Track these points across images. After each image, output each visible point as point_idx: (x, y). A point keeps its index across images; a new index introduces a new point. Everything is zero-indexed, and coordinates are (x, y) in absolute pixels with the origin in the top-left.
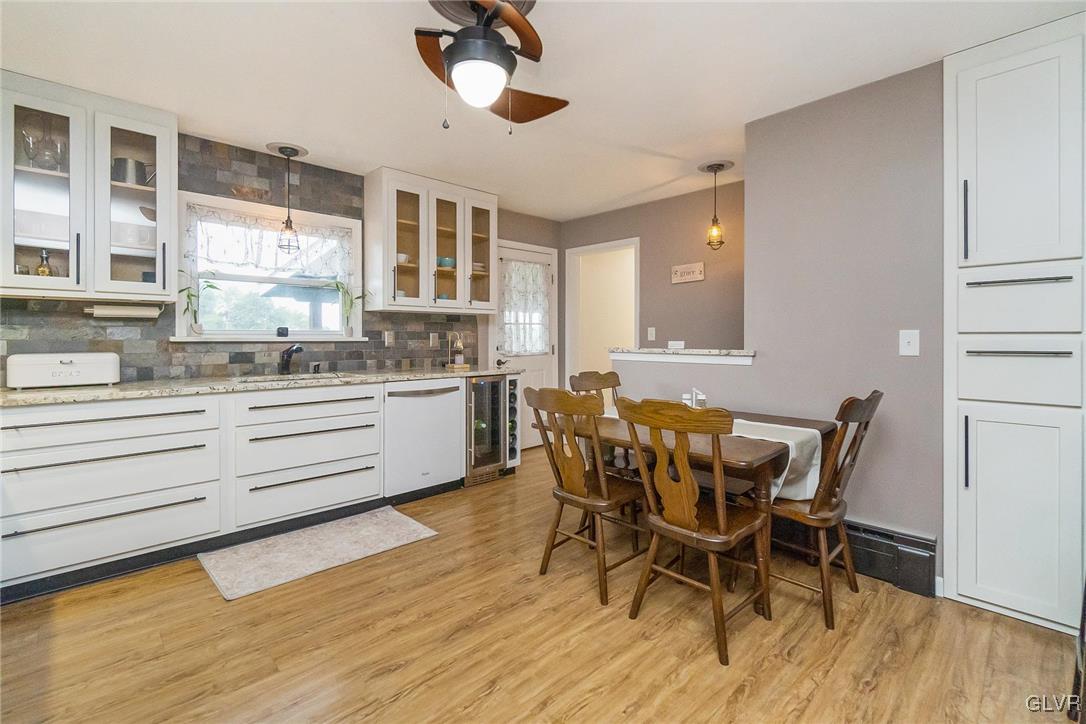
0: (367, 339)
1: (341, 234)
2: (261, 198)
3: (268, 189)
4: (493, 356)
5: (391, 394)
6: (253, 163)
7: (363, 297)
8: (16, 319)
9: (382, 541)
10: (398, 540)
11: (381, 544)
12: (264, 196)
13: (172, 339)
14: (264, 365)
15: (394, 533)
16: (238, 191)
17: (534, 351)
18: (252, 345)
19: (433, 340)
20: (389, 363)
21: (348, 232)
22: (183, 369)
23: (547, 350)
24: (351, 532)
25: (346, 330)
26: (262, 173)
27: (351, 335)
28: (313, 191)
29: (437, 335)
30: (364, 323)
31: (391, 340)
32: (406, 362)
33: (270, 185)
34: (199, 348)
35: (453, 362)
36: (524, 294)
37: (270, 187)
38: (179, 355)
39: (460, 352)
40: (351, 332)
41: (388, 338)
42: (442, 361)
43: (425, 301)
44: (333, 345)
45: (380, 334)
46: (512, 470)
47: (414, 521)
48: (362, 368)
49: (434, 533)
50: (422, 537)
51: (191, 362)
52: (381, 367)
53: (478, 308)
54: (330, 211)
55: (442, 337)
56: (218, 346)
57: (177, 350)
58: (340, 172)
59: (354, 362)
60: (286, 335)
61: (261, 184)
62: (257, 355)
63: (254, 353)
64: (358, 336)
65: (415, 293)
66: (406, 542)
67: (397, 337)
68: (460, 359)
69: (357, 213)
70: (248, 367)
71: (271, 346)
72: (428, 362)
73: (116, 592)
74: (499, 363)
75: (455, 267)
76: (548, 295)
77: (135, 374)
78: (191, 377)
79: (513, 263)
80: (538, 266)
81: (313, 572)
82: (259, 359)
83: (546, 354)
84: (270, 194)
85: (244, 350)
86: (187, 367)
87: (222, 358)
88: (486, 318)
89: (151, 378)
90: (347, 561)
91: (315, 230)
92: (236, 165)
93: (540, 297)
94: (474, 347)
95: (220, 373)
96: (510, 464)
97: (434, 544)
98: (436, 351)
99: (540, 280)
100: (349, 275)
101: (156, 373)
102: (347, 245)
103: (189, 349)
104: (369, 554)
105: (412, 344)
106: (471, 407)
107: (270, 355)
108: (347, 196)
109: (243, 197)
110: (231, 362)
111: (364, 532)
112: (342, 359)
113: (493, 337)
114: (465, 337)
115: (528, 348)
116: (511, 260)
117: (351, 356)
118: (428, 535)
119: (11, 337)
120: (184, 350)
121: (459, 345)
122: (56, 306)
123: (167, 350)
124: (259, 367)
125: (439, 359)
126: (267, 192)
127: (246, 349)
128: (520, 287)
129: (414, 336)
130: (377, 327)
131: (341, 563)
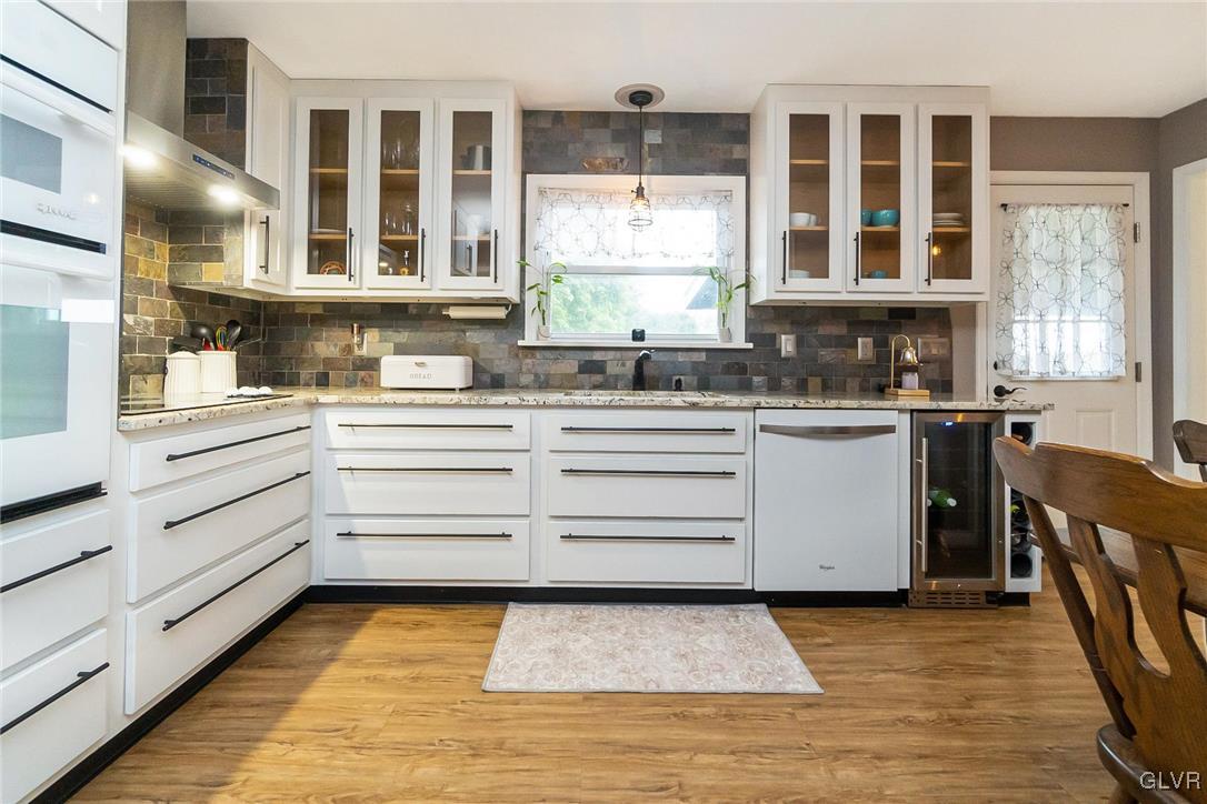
0: (751, 346)
1: (718, 200)
2: (616, 168)
3: (623, 156)
4: (985, 381)
5: (763, 428)
6: (607, 126)
7: (747, 285)
8: (400, 323)
9: (721, 670)
10: (748, 678)
11: (718, 676)
12: (620, 165)
13: (520, 343)
14: (617, 377)
15: (748, 662)
16: (590, 164)
17: (1086, 372)
18: (603, 353)
19: (864, 347)
20: (786, 381)
21: (727, 195)
22: (532, 377)
23: (1121, 372)
24: (688, 634)
25: (721, 331)
26: (618, 137)
27: (730, 339)
28: (679, 146)
29: (870, 340)
30: (748, 322)
31: (790, 348)
32: (814, 382)
33: (626, 149)
34: (548, 354)
35: (899, 385)
36: (1061, 264)
37: (626, 154)
38: (529, 361)
39: (912, 369)
40: (728, 335)
41: (787, 344)
42: (879, 382)
43: (841, 283)
44: (704, 354)
45: (773, 339)
46: (1022, 599)
47: (790, 649)
48: (745, 388)
49: (815, 688)
50: (789, 688)
51: (540, 370)
52: (774, 388)
53: (946, 291)
54: (701, 171)
55: (881, 344)
56: (567, 353)
57: (526, 356)
58: (717, 115)
59: (734, 379)
60: (642, 339)
61: (614, 152)
62: (609, 363)
63: (605, 361)
64: (739, 341)
65: (821, 271)
66: (758, 690)
67: (799, 343)
68: (911, 380)
69: (741, 167)
70: (598, 378)
71: (624, 353)
72: (853, 383)
73: (417, 625)
74: (1000, 392)
75: (897, 222)
76: (1123, 263)
77: (489, 380)
78: (540, 387)
79: (1032, 211)
80: (1095, 210)
81: (598, 689)
82: (612, 369)
83: (1117, 380)
84: (625, 163)
85: (594, 358)
86: (536, 375)
87: (570, 366)
88: (969, 310)
89: (503, 387)
90: (652, 688)
91: (680, 198)
92: (588, 134)
93: (1101, 270)
94: (946, 364)
95: (567, 384)
96: (1013, 585)
97: (803, 715)
98: (869, 366)
99: (1102, 236)
100: (728, 255)
101: (507, 382)
102: (725, 215)
103: (538, 354)
104: (690, 689)
105: (827, 355)
106: (920, 465)
107: (623, 365)
108: (726, 146)
109: (596, 170)
110: (580, 372)
111: (703, 642)
112: (717, 373)
113: (986, 346)
114: (925, 345)
115: (1070, 366)
116: (1027, 206)
117: (728, 369)
118: (801, 688)
119: (397, 341)
120: (533, 356)
121: (910, 356)
122: (428, 309)
123: (517, 355)
124: (611, 380)
125: (873, 381)
126: (622, 160)
127: (597, 356)
128: (1052, 252)
129: (826, 342)
130: (769, 329)
131: (642, 689)
